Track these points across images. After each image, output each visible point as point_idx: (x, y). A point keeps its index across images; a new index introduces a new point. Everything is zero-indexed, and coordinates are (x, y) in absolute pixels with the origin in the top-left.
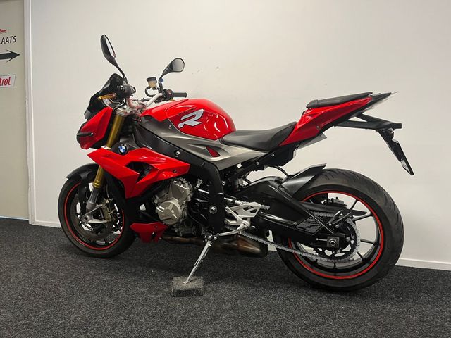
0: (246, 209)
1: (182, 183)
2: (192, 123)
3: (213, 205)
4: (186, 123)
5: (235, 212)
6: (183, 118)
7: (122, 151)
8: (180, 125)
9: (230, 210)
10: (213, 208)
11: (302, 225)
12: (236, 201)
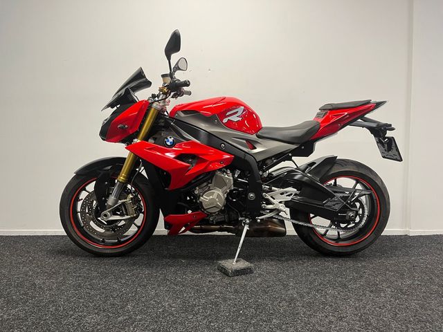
0: (282, 194)
1: (227, 173)
2: (235, 118)
3: (252, 192)
4: (230, 118)
5: (272, 197)
6: (228, 114)
7: (169, 143)
8: (225, 120)
9: (268, 196)
10: (252, 195)
11: (329, 204)
12: (273, 188)
